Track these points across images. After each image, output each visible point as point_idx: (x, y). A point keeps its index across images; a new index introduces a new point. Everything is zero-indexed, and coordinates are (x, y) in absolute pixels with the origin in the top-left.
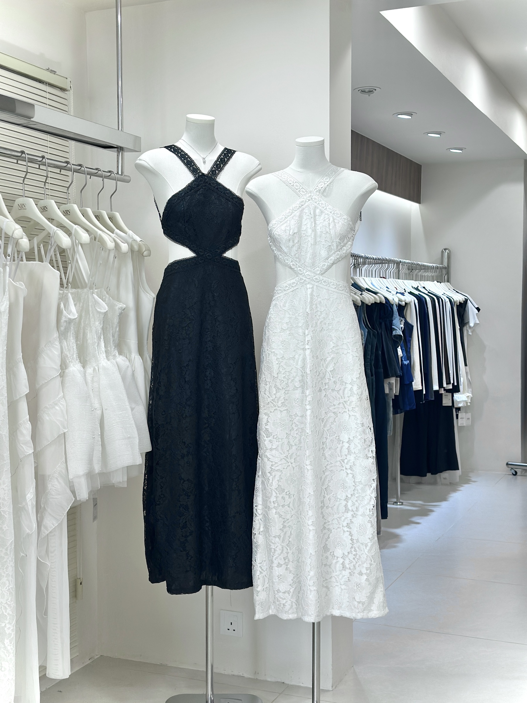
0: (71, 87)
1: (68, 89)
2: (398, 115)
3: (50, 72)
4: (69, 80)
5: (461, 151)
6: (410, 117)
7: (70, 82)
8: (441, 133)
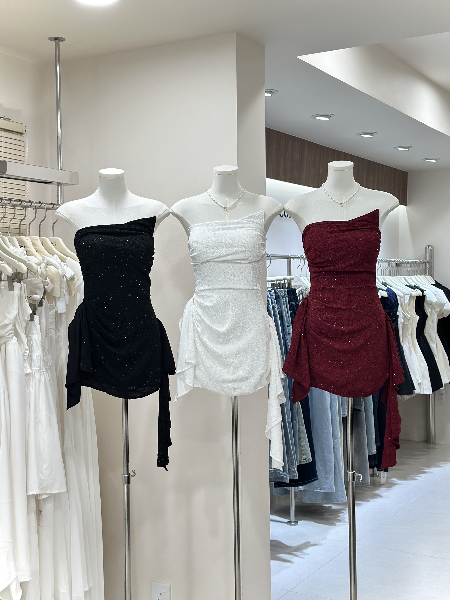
0: (26, 131)
1: (23, 133)
2: (362, 135)
3: (5, 120)
4: (24, 125)
5: (436, 161)
6: (372, 137)
7: (26, 126)
8: (409, 147)
